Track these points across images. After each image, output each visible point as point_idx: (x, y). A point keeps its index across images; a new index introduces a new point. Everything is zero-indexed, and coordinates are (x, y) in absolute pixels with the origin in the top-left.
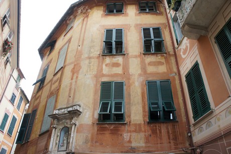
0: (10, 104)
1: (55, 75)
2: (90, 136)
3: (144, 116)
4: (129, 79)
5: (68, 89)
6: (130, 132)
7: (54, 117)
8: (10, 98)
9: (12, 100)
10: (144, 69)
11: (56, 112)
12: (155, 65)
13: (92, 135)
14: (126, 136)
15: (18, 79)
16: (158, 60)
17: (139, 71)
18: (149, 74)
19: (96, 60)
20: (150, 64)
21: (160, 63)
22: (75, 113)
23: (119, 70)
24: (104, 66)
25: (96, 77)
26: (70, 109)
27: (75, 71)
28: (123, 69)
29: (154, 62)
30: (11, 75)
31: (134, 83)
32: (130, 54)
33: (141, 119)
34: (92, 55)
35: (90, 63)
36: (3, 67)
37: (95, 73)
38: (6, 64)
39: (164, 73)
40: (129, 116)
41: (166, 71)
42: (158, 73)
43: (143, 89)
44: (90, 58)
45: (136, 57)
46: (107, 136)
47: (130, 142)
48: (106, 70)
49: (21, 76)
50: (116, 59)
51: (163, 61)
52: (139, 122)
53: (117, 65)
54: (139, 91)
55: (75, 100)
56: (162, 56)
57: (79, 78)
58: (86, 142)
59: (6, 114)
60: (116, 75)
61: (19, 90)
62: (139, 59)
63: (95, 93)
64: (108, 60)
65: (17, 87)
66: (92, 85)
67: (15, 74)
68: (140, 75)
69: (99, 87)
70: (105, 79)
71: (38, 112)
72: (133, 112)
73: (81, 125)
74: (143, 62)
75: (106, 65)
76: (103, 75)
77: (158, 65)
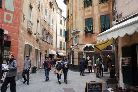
0: (61, 25)
1: (71, 16)
2: (83, 39)
3: (99, 30)
4: (94, 16)
5: (75, 23)
6: (95, 36)
7: (72, 34)
8: (60, 22)
9: (61, 23)
10: (99, 11)
11: (73, 32)
12: (104, 8)
13: (84, 38)
14: (94, 37)
15: (60, 13)
16: (105, 5)
17: (98, 12)
18: (102, 12)
19: (82, 10)
20: (102, 8)
21: (106, 7)
22: (78, 32)
23: (90, 13)
24: (85, 12)
25: (83, 17)
26: (76, 31)
27: (76, 16)
28: (92, 12)
29: (104, 6)
30: (57, 13)
31: (96, 17)
32: (94, 5)
33: (98, 31)
34: (80, 8)
35: (80, 12)
36: (53, 12)
37: (82, 16)
38: (53, 10)
39: (107, 11)
40: (94, 31)
41: (108, 10)
42: (105, 12)
43: (99, 19)
44: (80, 9)
45: (96, 5)
46: (88, 38)
47: (95, 39)
48: (86, 14)
49: (61, 11)
50: (89, 8)
51: (107, 5)
52: (98, 32)
53: (89, 11)
54: (98, 21)
55: (78, 27)
56: (107, 3)
57: (78, 19)
58: (82, 41)
59: (60, 29)
60: (90, 15)
61: (63, 18)
62: (98, 6)
63: (83, 24)
64: (86, 9)
65: (61, 17)
66: (82, 21)
67: (59, 11)
68: (98, 14)
69: (84, 21)
70: (86, 18)
71: (69, 31)
72: (95, 29)
73: (80, 35)
74: (99, 7)
75: (86, 12)
76: (85, 16)
77: (105, 8)
